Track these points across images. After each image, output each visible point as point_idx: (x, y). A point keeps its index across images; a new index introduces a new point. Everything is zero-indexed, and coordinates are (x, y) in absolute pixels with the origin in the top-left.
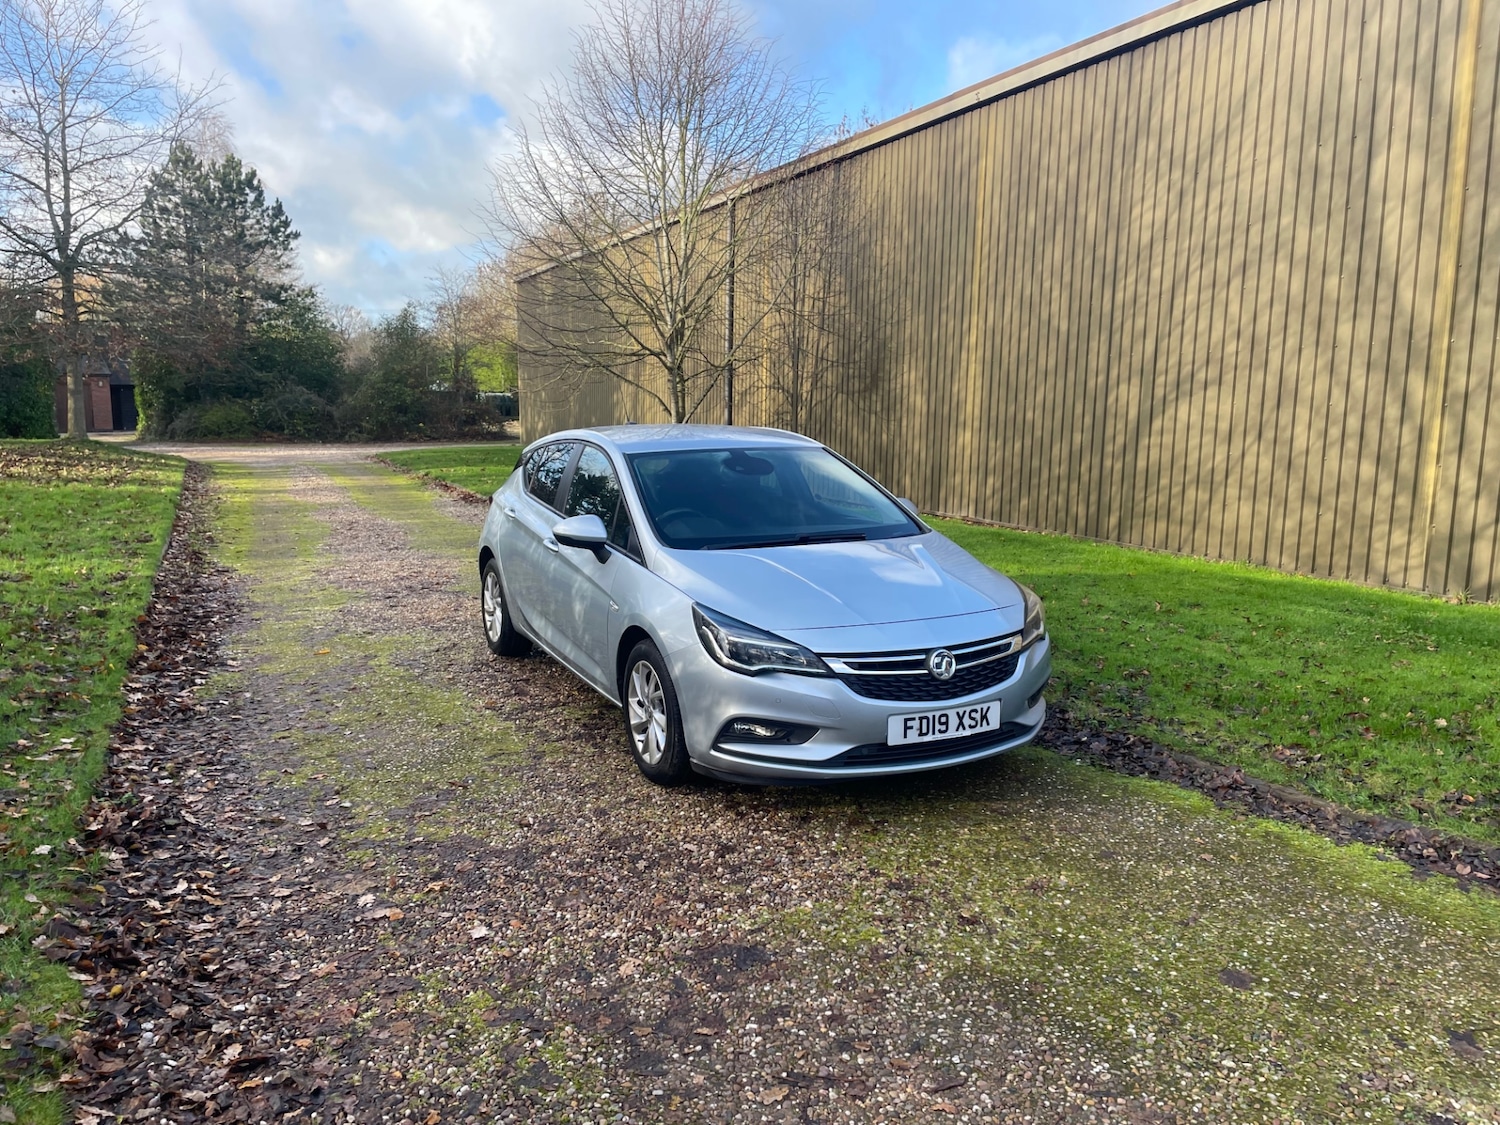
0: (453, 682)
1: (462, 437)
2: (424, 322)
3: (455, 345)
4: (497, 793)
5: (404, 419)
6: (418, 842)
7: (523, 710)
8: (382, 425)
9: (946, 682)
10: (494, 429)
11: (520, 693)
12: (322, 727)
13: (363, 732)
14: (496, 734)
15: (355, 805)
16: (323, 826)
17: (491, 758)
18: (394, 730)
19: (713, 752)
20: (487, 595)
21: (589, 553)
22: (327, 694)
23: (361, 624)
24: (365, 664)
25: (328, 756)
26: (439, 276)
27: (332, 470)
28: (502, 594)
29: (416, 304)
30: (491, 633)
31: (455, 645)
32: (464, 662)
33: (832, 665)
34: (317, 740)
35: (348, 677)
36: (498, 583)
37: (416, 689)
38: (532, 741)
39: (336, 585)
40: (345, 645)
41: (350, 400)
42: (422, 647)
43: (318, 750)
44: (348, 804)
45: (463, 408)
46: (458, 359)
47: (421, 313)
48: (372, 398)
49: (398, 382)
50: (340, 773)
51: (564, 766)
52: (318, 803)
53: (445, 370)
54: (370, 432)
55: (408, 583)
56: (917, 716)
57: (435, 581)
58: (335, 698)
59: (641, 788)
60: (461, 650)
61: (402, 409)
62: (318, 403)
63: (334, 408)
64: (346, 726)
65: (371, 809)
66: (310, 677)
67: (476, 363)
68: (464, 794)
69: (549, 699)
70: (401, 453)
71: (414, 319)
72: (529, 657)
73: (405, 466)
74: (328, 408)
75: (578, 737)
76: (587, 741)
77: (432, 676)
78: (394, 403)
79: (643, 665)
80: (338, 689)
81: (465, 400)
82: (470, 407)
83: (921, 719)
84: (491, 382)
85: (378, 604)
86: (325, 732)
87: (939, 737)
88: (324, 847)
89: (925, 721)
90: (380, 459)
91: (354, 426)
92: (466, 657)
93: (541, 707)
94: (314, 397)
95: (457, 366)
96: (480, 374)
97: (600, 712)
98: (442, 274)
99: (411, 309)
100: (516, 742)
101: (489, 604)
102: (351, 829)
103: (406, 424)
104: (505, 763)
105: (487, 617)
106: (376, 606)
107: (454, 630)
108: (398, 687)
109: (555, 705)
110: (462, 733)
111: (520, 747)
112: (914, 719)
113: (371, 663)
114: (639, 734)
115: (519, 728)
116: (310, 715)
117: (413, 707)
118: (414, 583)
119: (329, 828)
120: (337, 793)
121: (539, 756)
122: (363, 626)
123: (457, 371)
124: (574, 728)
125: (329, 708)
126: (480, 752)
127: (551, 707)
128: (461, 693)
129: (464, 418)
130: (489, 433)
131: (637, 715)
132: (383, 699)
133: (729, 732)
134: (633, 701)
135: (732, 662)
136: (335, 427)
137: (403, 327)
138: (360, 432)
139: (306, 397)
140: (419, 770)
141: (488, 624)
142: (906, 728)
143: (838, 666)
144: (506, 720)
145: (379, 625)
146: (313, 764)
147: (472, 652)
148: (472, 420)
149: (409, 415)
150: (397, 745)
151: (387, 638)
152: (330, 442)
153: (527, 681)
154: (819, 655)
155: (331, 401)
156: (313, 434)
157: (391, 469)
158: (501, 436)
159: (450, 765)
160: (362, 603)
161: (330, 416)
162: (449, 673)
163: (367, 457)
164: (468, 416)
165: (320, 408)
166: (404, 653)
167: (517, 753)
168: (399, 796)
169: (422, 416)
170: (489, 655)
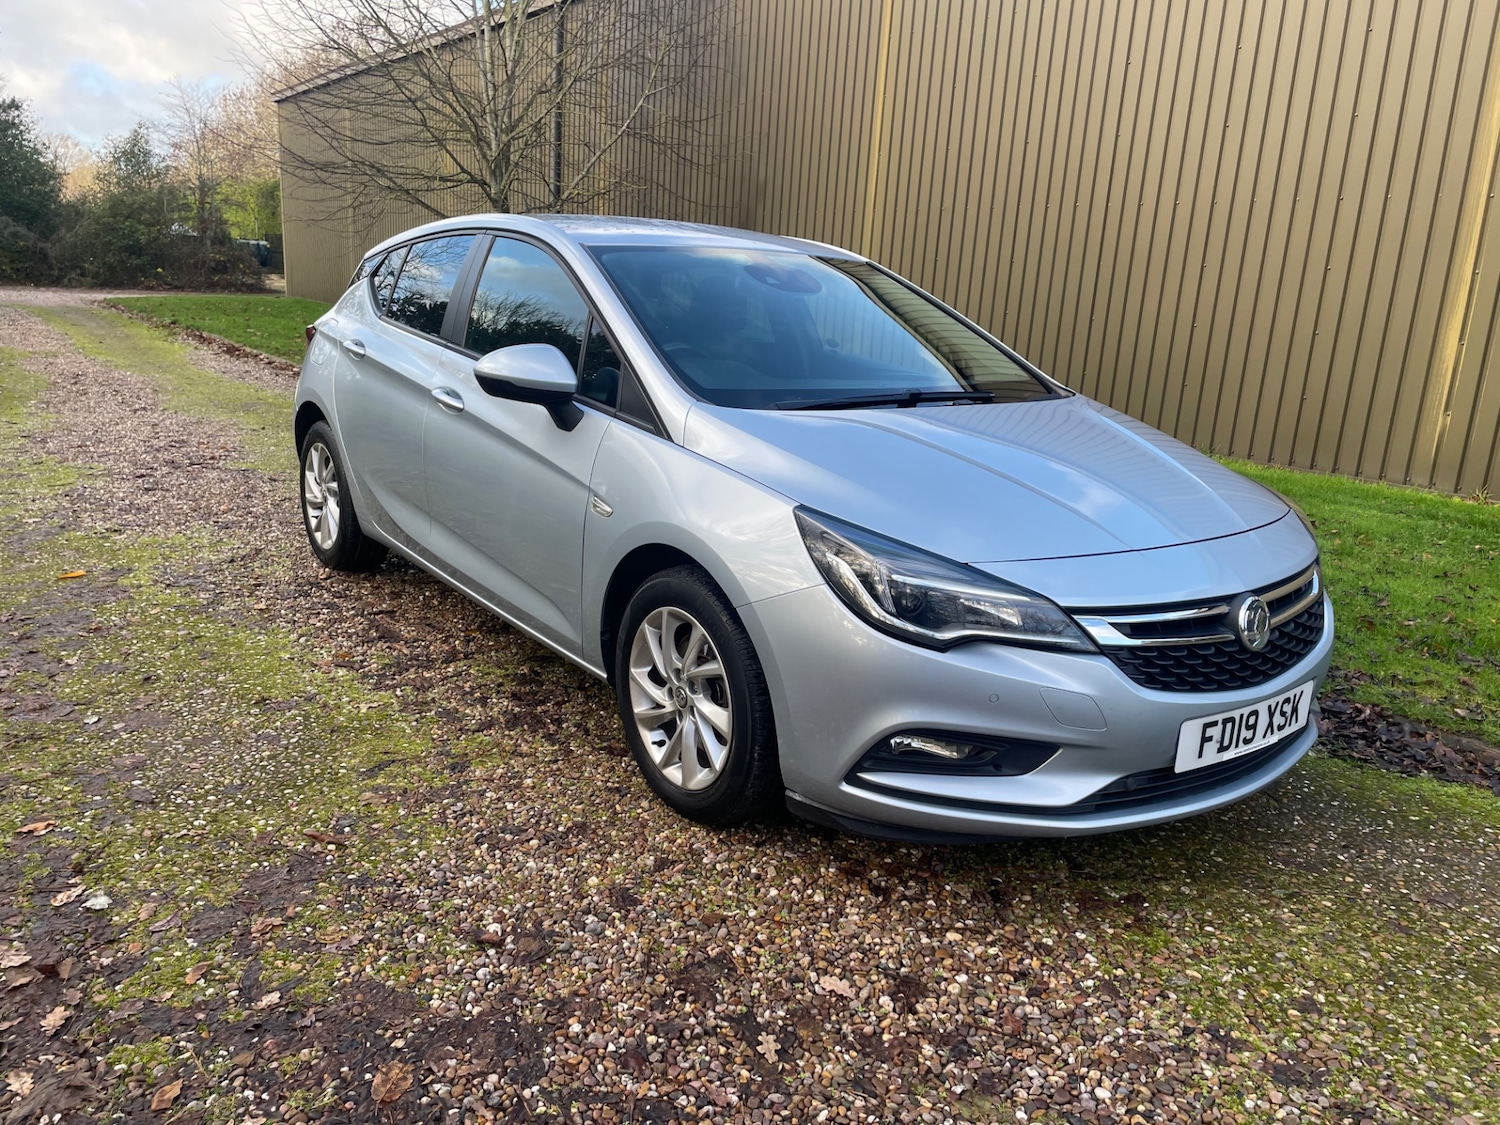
0: (268, 616)
1: (212, 287)
2: (160, 149)
3: (200, 177)
4: (408, 857)
5: (138, 262)
6: (272, 1008)
7: (401, 668)
8: (111, 268)
9: (1255, 655)
10: (250, 281)
11: (387, 636)
12: (42, 708)
13: (120, 717)
14: (368, 717)
15: (118, 902)
16: (51, 971)
17: (372, 773)
18: (178, 713)
19: (846, 788)
20: (310, 476)
21: (540, 411)
22: (49, 641)
23: (100, 515)
24: (113, 584)
25: (56, 774)
26: (178, 93)
27: (46, 314)
28: (338, 476)
29: (148, 124)
30: (318, 536)
31: (258, 551)
32: (279, 581)
33: (1093, 630)
34: (33, 738)
35: (85, 607)
36: (331, 457)
37: (208, 630)
38: (436, 732)
39: (58, 457)
40: (77, 550)
41: (69, 238)
42: (205, 554)
43: (33, 761)
44: (100, 901)
45: (212, 254)
46: (203, 194)
47: (154, 136)
48: (97, 235)
49: (129, 217)
50: (81, 814)
51: (511, 785)
52: (38, 900)
53: (187, 207)
54: (95, 276)
55: (167, 456)
56: (1220, 718)
57: (208, 454)
58: (63, 646)
59: (674, 836)
60: (268, 561)
61: (136, 250)
62: (29, 237)
63: (49, 245)
64: (88, 703)
65: (155, 913)
66: (19, 607)
67: (226, 201)
68: (342, 863)
69: (437, 648)
70: (138, 299)
71: (147, 142)
72: (381, 572)
73: (145, 313)
74: (40, 245)
75: (513, 721)
76: (534, 731)
77: (229, 605)
78: (125, 242)
79: (671, 614)
80: (69, 629)
81: (213, 244)
82: (219, 252)
83: (1225, 722)
84: (243, 226)
85: (126, 485)
86: (46, 719)
87: (1244, 749)
88: (57, 1035)
89: (1229, 725)
90: (112, 305)
91: (74, 267)
92: (281, 572)
93: (429, 663)
94: (22, 230)
95: (202, 203)
96: (230, 215)
97: (532, 670)
98: (181, 91)
99: (143, 131)
100: (409, 737)
101: (315, 492)
102: (113, 973)
103: (141, 269)
104: (402, 783)
105: (312, 512)
106: (122, 489)
107: (252, 528)
108: (173, 625)
109: (452, 657)
110: (307, 717)
111: (419, 746)
112: (1215, 724)
113: (124, 582)
114: (651, 729)
115: (405, 706)
116: (19, 682)
117: (207, 663)
118: (177, 456)
119: (65, 972)
120: (78, 870)
121: (460, 766)
122: (104, 520)
123: (203, 209)
124: (500, 705)
125: (54, 667)
126: (350, 760)
127: (447, 662)
128: (286, 640)
129: (213, 264)
130: (243, 284)
131: (646, 696)
132: (151, 649)
133: (883, 754)
134: (639, 673)
135: (897, 622)
136: (51, 268)
137: (132, 152)
138: (82, 275)
139: (11, 229)
140: (240, 804)
141: (313, 522)
142: (1205, 739)
143: (1105, 632)
144: (377, 687)
145: (130, 517)
146: (26, 796)
147: (288, 563)
148: (221, 268)
149: (144, 258)
150: (189, 747)
151: (145, 538)
152: (44, 286)
153: (391, 613)
154: (1070, 611)
155: (45, 237)
156: (23, 275)
157: (125, 315)
158: (258, 289)
159: (299, 789)
160: (100, 483)
161: (44, 256)
162: (259, 599)
163: (93, 302)
164: (218, 262)
165: (30, 243)
166: (177, 565)
167: (418, 760)
168: (210, 873)
169: (160, 259)
170: (316, 569)
